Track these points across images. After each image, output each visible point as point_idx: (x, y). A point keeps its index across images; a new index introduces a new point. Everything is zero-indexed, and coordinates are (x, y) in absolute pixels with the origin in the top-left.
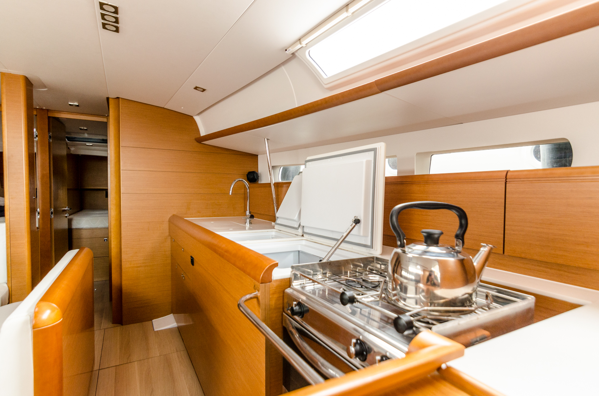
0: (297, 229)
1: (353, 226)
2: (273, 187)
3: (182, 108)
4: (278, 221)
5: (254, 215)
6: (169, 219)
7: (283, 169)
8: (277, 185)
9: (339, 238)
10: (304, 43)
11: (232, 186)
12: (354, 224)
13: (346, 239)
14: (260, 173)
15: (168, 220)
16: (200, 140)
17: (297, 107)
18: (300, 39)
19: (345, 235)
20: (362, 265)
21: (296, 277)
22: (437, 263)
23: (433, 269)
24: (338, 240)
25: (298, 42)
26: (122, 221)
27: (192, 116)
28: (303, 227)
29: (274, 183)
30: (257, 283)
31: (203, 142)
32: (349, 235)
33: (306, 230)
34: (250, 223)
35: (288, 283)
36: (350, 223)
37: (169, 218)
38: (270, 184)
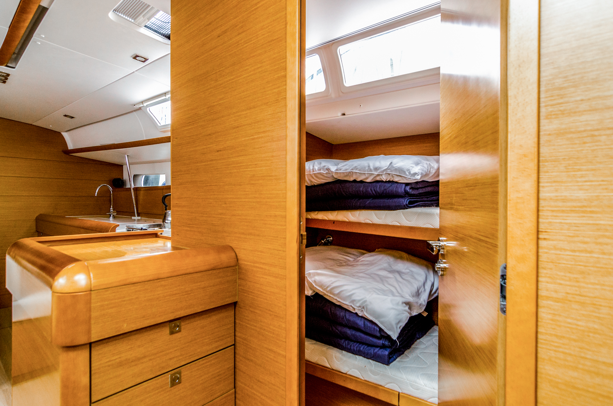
2: (132, 191)
3: (51, 126)
7: (145, 176)
10: (145, 104)
11: (98, 190)
14: (125, 180)
15: (35, 218)
16: (68, 152)
17: (145, 139)
18: (142, 102)
25: (141, 103)
27: (60, 133)
29: (133, 187)
31: (71, 153)
37: (36, 216)
38: (130, 188)
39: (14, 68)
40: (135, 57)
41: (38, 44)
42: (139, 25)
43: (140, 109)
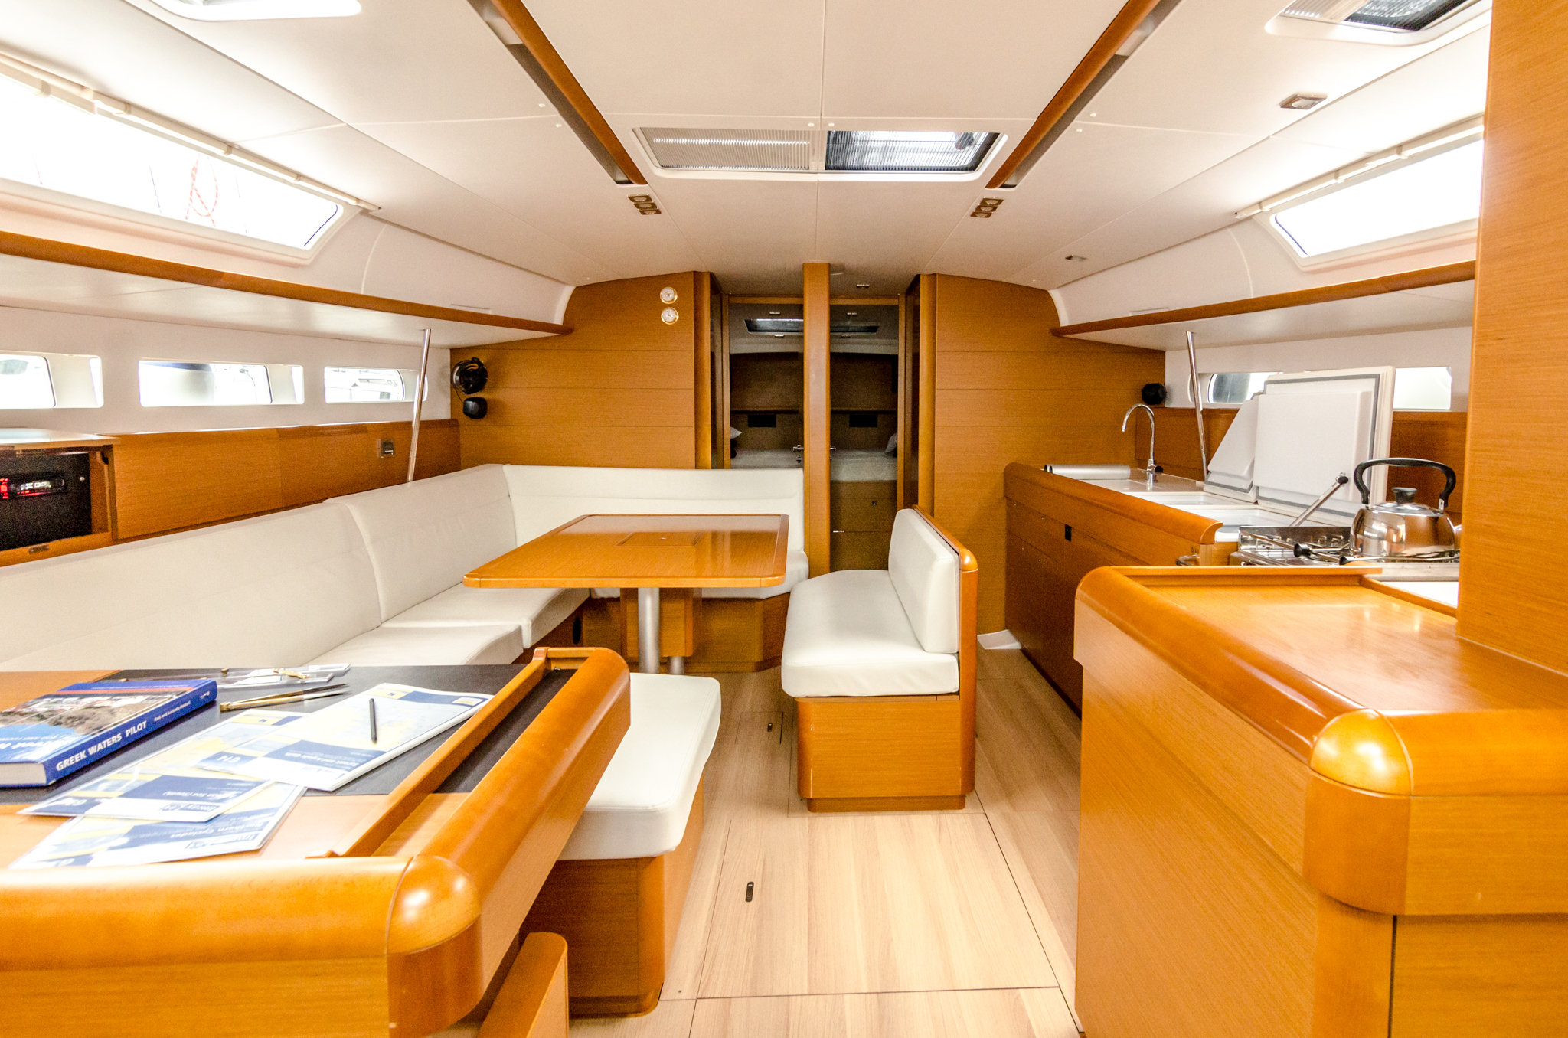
0: (1246, 491)
1: (1335, 487)
2: (1199, 416)
3: (1034, 281)
4: (1212, 478)
5: (1163, 466)
6: (1005, 470)
7: (1218, 376)
8: (1209, 414)
9: (1310, 504)
10: (1268, 207)
11: (1127, 417)
12: (1338, 484)
13: (1322, 506)
14: (1169, 387)
15: (1002, 471)
16: (1057, 333)
17: (1252, 297)
18: (1261, 203)
19: (1322, 498)
20: (1342, 537)
21: (1244, 541)
22: (1403, 521)
23: (1399, 527)
24: (1307, 507)
25: (1259, 205)
26: (936, 471)
27: (1046, 291)
28: (1258, 488)
29: (1201, 409)
30: (1195, 545)
31: (1065, 335)
32: (1328, 500)
33: (1261, 494)
34: (1155, 481)
35: (1236, 546)
36: (1332, 482)
37: (1004, 468)
38: (1193, 411)
39: (1014, 186)
40: (1287, 104)
41: (1078, 132)
42: (1333, 21)
43: (1249, 218)
